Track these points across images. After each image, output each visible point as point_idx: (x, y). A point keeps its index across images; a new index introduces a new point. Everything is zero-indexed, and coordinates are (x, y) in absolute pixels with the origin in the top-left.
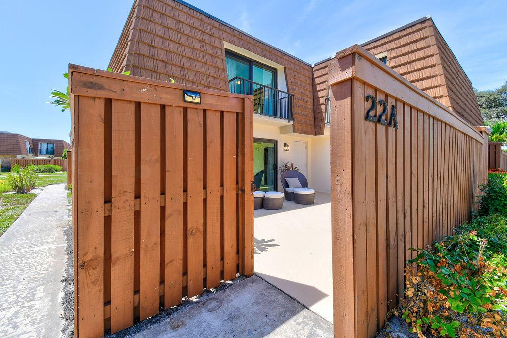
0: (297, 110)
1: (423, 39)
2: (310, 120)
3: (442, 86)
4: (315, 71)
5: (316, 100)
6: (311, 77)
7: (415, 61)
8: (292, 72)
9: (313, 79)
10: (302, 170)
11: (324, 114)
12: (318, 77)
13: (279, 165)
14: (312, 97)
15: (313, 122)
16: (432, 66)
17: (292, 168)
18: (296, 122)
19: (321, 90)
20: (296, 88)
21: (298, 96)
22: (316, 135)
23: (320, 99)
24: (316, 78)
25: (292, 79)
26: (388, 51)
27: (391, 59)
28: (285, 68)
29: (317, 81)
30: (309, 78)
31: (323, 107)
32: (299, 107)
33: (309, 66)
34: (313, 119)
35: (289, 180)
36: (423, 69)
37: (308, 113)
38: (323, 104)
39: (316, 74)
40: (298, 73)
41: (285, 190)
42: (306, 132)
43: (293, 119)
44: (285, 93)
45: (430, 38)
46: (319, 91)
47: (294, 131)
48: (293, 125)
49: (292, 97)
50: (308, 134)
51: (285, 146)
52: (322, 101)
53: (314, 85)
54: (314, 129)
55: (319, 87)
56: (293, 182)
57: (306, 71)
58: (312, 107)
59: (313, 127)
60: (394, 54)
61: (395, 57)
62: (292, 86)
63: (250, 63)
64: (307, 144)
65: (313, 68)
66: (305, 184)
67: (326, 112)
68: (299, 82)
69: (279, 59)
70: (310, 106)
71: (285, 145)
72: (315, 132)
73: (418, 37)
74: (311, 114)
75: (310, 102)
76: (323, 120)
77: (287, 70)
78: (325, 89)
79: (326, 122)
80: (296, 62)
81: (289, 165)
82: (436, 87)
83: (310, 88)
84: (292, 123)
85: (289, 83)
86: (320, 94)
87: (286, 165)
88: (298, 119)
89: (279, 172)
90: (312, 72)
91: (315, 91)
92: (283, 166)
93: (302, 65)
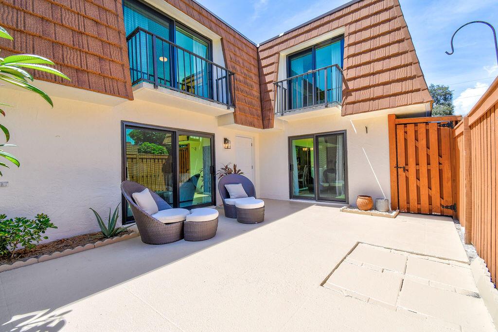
0: (238, 95)
1: (386, 10)
2: (256, 110)
3: (414, 64)
4: (261, 51)
5: (263, 86)
6: (256, 57)
7: (379, 36)
8: (232, 47)
9: (259, 61)
10: (247, 174)
11: (273, 102)
12: (265, 58)
13: (218, 168)
14: (258, 82)
15: (260, 112)
16: (399, 42)
17: (235, 171)
18: (237, 109)
19: (268, 74)
20: (238, 68)
21: (239, 77)
22: (264, 128)
23: (268, 85)
24: (262, 59)
25: (232, 55)
26: (346, 25)
27: (350, 34)
28: (222, 39)
29: (264, 63)
30: (254, 58)
31: (271, 95)
32: (242, 91)
33: (254, 45)
34: (259, 109)
35: (230, 188)
36: (389, 44)
37: (254, 101)
38: (271, 91)
39: (262, 55)
40: (239, 49)
41: (224, 202)
42: (252, 124)
43: (234, 105)
44: (222, 68)
45: (394, 8)
46: (266, 75)
47: (236, 122)
48: (234, 113)
49: (232, 76)
50: (254, 126)
51: (225, 143)
52: (270, 87)
53: (260, 68)
54: (261, 121)
55: (266, 71)
56: (236, 189)
57: (250, 50)
58: (259, 95)
59: (261, 118)
60: (353, 28)
61: (355, 32)
62: (233, 64)
63: (171, 22)
64: (254, 139)
65: (258, 48)
66: (251, 192)
67: (275, 100)
68: (241, 61)
69: (213, 25)
70: (256, 93)
71: (226, 141)
72: (263, 125)
73: (381, 8)
74: (257, 103)
75: (256, 87)
76: (271, 110)
77: (225, 42)
78: (273, 72)
79: (276, 111)
80: (237, 36)
81: (231, 167)
82: (407, 65)
83: (255, 70)
84: (232, 110)
85: (228, 59)
86: (268, 79)
87: (226, 167)
88: (241, 106)
89: (217, 176)
90: (258, 53)
91: (261, 75)
92: (222, 169)
93: (244, 41)
